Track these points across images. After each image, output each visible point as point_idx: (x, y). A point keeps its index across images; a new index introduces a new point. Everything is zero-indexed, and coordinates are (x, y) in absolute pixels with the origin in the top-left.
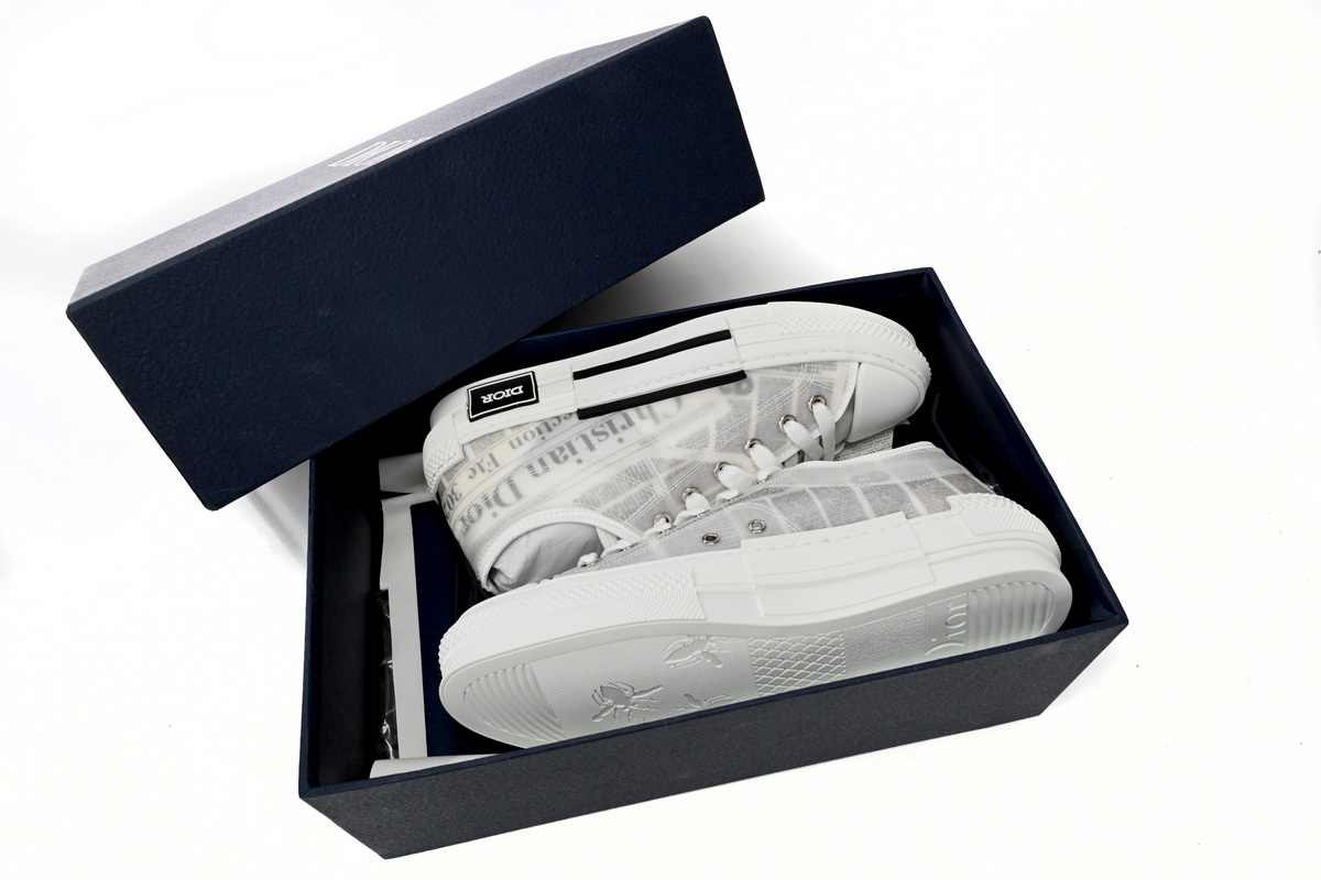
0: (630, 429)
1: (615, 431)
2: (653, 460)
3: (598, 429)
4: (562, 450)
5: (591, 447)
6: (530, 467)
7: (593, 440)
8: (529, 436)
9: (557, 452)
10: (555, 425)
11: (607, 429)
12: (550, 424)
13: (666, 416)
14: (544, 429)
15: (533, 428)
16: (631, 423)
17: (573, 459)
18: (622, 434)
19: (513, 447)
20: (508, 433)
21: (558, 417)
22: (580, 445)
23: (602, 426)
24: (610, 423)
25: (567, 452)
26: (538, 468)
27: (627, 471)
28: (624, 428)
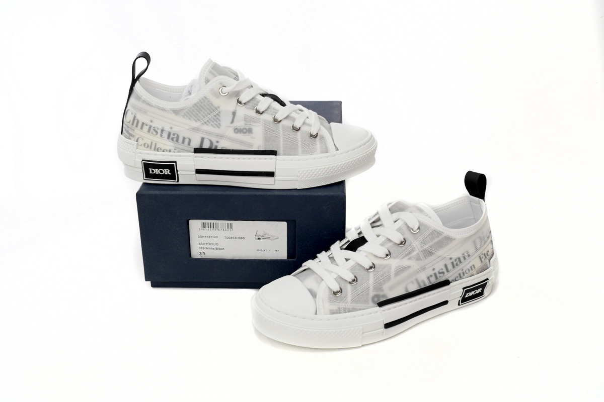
0: (429, 275)
1: (435, 274)
2: (421, 260)
3: (441, 275)
4: (457, 265)
5: (446, 266)
6: (469, 256)
7: (444, 270)
8: (467, 271)
9: (458, 263)
10: (457, 277)
11: (438, 275)
12: (459, 278)
13: (412, 282)
14: (462, 275)
15: (466, 275)
16: (428, 278)
17: (453, 260)
18: (432, 273)
19: (474, 265)
20: (475, 273)
21: (456, 281)
22: (450, 267)
23: (440, 277)
24: (436, 278)
25: (455, 263)
26: (466, 255)
27: (432, 254)
28: (431, 276)
